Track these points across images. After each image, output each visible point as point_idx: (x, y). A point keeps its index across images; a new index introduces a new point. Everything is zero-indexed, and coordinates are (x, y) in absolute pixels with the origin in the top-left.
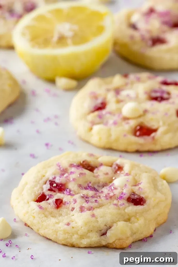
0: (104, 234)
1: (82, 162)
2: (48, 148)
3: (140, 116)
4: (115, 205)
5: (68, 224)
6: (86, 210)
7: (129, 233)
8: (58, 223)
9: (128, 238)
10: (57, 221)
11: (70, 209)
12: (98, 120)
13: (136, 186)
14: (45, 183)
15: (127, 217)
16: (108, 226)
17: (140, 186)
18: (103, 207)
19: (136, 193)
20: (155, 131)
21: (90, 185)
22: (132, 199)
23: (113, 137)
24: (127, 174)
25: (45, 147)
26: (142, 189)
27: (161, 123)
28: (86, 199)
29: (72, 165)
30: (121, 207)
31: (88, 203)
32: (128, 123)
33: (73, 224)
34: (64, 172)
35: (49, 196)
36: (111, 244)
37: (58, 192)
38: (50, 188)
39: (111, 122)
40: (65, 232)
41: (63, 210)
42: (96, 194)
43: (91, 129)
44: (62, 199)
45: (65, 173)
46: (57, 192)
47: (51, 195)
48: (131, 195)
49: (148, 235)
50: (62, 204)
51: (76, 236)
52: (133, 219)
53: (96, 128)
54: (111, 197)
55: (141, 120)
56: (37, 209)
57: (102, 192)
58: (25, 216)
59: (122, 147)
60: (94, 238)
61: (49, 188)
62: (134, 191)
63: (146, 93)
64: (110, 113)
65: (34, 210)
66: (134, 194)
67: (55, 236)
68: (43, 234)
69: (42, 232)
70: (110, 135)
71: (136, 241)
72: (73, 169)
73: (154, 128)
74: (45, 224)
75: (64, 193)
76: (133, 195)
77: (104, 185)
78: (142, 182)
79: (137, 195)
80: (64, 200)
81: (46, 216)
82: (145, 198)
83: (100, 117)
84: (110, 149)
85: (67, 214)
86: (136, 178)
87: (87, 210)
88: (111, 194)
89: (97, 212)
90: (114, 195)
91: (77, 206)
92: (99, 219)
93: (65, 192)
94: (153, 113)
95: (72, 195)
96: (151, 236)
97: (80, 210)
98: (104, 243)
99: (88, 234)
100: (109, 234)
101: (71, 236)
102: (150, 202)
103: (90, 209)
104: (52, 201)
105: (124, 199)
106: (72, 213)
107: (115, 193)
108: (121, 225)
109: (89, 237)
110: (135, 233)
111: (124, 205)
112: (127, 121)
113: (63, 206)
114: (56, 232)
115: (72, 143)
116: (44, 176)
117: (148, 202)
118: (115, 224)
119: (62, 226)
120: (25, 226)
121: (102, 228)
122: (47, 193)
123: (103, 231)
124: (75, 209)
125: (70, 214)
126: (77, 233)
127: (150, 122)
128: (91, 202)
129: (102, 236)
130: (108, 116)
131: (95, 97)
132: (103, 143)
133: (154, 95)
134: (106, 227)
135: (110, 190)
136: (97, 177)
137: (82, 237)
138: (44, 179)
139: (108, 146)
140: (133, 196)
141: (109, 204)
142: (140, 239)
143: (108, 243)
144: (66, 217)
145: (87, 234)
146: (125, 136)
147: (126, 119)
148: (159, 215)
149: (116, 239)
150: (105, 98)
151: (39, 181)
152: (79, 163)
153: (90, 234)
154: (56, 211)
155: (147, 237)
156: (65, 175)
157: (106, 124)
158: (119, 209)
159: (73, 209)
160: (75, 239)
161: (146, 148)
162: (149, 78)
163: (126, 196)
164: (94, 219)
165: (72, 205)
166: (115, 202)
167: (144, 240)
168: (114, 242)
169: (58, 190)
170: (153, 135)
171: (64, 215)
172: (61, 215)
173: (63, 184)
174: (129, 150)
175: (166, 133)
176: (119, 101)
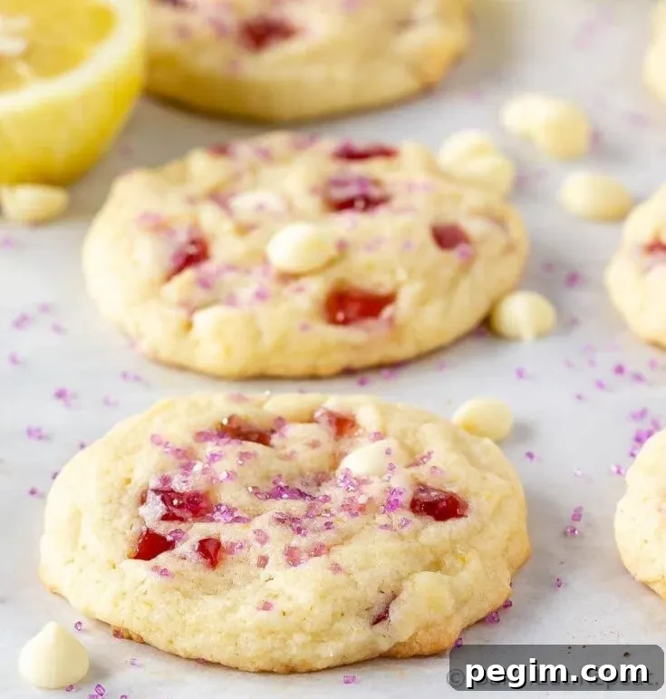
0: (381, 618)
1: (225, 422)
2: (68, 405)
3: (331, 263)
4: (386, 527)
5: (267, 606)
6: (305, 556)
7: (449, 604)
8: (232, 609)
9: (448, 619)
10: (229, 603)
11: (254, 561)
12: (201, 295)
13: (416, 464)
14: (143, 501)
15: (431, 558)
16: (388, 591)
17: (430, 463)
18: (352, 540)
19: (429, 484)
20: (388, 299)
21: (282, 484)
22: (424, 503)
23: (268, 340)
24: (379, 436)
25: (59, 403)
26: (442, 471)
27: (402, 275)
28: (293, 524)
29: (202, 436)
30: (405, 531)
31: (305, 535)
32: (300, 290)
33: (280, 605)
34: (185, 459)
35: (173, 535)
36: (403, 644)
37: (194, 521)
38: (168, 510)
39: (246, 292)
40: (265, 632)
41: (232, 568)
42: (311, 507)
43: (189, 326)
44: (216, 538)
45: (193, 462)
46: (190, 519)
47: (176, 531)
48: (415, 494)
49: (501, 602)
50: (224, 554)
51: (298, 638)
52: (448, 561)
53: (204, 319)
54: (362, 508)
55: (336, 274)
56: (155, 579)
57: (327, 499)
58: (116, 605)
59: (300, 366)
60: (356, 635)
61: (165, 512)
62: (422, 480)
63: (314, 190)
64: (232, 267)
65: (143, 582)
66: (424, 488)
67: (231, 648)
68: (188, 649)
69: (185, 645)
70: (258, 335)
71: (469, 627)
72: (210, 448)
73: (384, 290)
74: (191, 619)
75: (212, 520)
76: (421, 491)
77: (321, 478)
78: (433, 452)
79: (434, 490)
80: (225, 539)
81: (186, 595)
82: (461, 496)
83: (205, 284)
84: (263, 378)
85: (249, 579)
86: (409, 442)
87: (310, 556)
88: (362, 500)
89: (343, 555)
90: (370, 499)
91: (274, 550)
92: (358, 577)
93: (217, 516)
94: (369, 248)
95: (247, 521)
96: (507, 605)
97: (287, 561)
98: (384, 646)
99: (337, 625)
100: (394, 615)
101: (284, 640)
102: (479, 504)
103: (318, 551)
104: (186, 547)
105: (402, 507)
106: (264, 573)
107: (370, 495)
108: (424, 582)
109: (338, 635)
110: (465, 602)
111: (409, 525)
112: (294, 285)
113: (229, 557)
114: (234, 637)
115: (137, 379)
116: (129, 481)
117: (473, 503)
118: (407, 584)
119: (247, 615)
120: (118, 641)
121: (373, 601)
123: (377, 611)
124: (270, 561)
125: (258, 577)
126: (301, 628)
127: (368, 275)
128: (314, 531)
129: (375, 623)
130: (229, 277)
131: (159, 227)
132: (240, 360)
133: (341, 194)
134: (381, 595)
135: (351, 488)
136: (289, 457)
137: (317, 638)
138: (134, 491)
139: (254, 369)
140: (424, 495)
141: (366, 527)
142: (481, 616)
143: (399, 644)
144: (249, 587)
145: (332, 624)
146: (305, 328)
147: (288, 277)
148: (510, 539)
149: (418, 629)
150: (195, 226)
151: (120, 497)
152: (219, 427)
153: (341, 625)
154: (211, 575)
155: (498, 609)
156: (198, 467)
157: (231, 301)
158: (402, 538)
159: (263, 561)
160: (296, 650)
161: (374, 357)
162: (299, 147)
163: (406, 498)
164: (341, 578)
165: (256, 550)
166: (382, 519)
167: (491, 619)
168: (412, 638)
169: (191, 514)
170: (387, 312)
171: (239, 583)
172: (231, 584)
173: (201, 493)
174: (323, 371)
175: (423, 301)
176: (244, 229)
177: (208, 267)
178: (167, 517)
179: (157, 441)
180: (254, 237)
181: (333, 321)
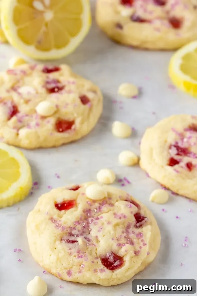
20: (73, 123)
23: (42, 138)
27: (75, 115)
32: (48, 122)
39: (33, 123)
43: (18, 134)
47: (180, 159)
53: (22, 132)
55: (57, 116)
56: (174, 173)
64: (27, 115)
65: (171, 173)
70: (38, 137)
73: (71, 120)
81: (183, 179)
83: (20, 121)
104: (183, 164)
112: (46, 120)
116: (166, 141)
122: (177, 158)
131: (1, 101)
133: (50, 86)
146: (51, 134)
150: (13, 101)
175: (82, 123)
176: (27, 102)
177: (19, 115)
178: (178, 154)
179: (174, 130)
180: (31, 104)
181: (59, 131)
